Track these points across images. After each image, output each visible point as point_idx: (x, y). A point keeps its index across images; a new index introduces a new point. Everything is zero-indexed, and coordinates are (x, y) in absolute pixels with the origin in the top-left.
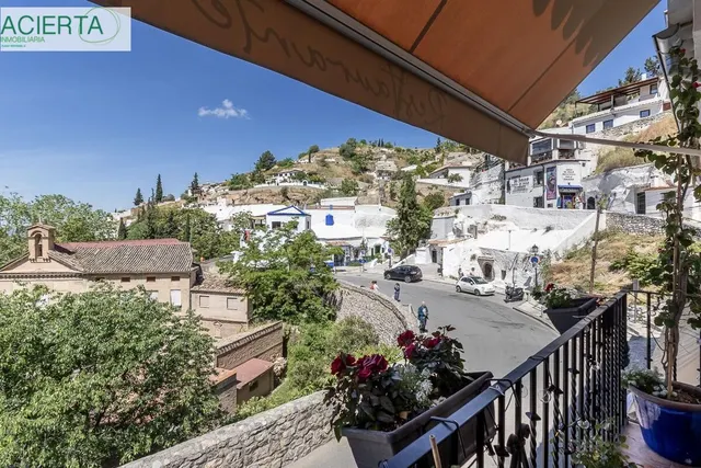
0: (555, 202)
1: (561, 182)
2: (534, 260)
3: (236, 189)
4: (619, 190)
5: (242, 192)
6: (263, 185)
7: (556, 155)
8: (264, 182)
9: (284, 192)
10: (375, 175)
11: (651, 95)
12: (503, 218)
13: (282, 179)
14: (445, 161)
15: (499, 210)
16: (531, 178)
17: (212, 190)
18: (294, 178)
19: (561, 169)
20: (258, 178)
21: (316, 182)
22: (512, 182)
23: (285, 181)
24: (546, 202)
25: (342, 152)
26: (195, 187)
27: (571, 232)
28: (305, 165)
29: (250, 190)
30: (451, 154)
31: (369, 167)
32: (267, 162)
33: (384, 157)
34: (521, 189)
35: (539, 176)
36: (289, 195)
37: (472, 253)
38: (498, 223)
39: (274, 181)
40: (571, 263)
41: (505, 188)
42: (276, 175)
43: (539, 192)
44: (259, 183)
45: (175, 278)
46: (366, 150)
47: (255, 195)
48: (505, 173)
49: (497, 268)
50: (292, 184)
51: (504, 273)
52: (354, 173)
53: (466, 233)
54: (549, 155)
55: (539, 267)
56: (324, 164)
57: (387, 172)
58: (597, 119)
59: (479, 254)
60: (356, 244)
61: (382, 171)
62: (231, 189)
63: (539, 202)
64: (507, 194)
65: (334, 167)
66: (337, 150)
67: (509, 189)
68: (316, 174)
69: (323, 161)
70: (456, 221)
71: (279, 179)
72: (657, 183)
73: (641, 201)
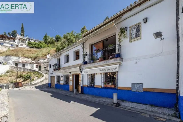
4: (10, 61)
11: (13, 42)
72: (21, 61)
73: (17, 65)
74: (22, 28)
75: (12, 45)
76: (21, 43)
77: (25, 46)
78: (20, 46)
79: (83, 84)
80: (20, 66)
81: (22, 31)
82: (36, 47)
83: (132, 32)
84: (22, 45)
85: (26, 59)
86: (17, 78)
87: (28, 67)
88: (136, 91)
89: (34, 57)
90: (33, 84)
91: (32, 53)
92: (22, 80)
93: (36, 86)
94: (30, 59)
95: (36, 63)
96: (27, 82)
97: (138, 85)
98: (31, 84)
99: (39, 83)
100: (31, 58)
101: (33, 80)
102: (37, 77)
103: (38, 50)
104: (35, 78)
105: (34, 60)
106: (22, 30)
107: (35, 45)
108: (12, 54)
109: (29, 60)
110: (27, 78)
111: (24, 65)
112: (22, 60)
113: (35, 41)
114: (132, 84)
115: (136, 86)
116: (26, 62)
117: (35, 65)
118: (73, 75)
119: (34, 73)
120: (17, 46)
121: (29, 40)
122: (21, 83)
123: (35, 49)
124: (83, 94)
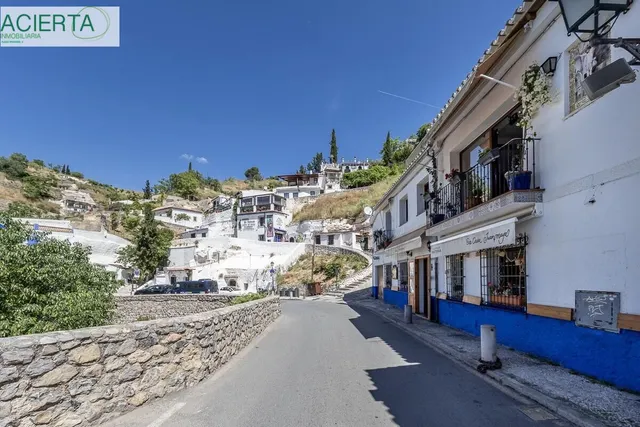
0: (272, 239)
1: (276, 226)
2: (272, 271)
4: (307, 233)
7: (272, 207)
10: (62, 205)
11: (315, 184)
12: (239, 248)
14: (164, 202)
15: (235, 242)
16: (257, 221)
19: (276, 217)
22: (242, 223)
24: (267, 239)
27: (287, 257)
30: (170, 197)
31: (51, 193)
33: (74, 186)
34: (249, 228)
35: (262, 221)
37: (219, 274)
38: (235, 251)
40: (292, 272)
41: (237, 227)
43: (262, 231)
46: (44, 173)
48: (236, 215)
49: (240, 283)
51: (246, 286)
52: (28, 197)
53: (210, 258)
54: (268, 207)
55: (275, 276)
57: (80, 203)
58: (290, 190)
59: (225, 273)
61: (73, 202)
63: (262, 238)
64: (238, 231)
67: (240, 227)
70: (197, 250)
72: (325, 231)
73: (318, 240)
74: (333, 141)
75: (312, 193)
76: (329, 183)
77: (336, 187)
78: (327, 191)
79: (437, 291)
80: (324, 243)
81: (334, 150)
82: (361, 185)
83: (578, 69)
84: (330, 187)
85: (337, 223)
86: (316, 272)
87: (340, 242)
88: (592, 326)
89: (353, 214)
90: (342, 286)
91: (351, 203)
92: (324, 277)
93: (347, 292)
94: (345, 221)
95: (358, 230)
96: (330, 282)
97: (598, 299)
98: (338, 288)
99: (355, 284)
100: (346, 218)
101: (344, 277)
102: (354, 268)
103: (365, 190)
104: (348, 272)
105: (354, 220)
106: (333, 147)
107: (358, 179)
108: (311, 214)
109: (343, 224)
110: (332, 272)
111: (331, 239)
112: (328, 226)
113: (360, 168)
114: (579, 294)
115: (593, 304)
116: (335, 231)
117: (354, 235)
118: (417, 262)
119: (348, 259)
120: (322, 192)
121: (347, 167)
122: (319, 283)
123: (357, 191)
124: (437, 322)
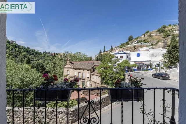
3: (121, 47)
5: (122, 48)
6: (129, 46)
8: (129, 45)
9: (135, 47)
13: (134, 43)
17: (116, 48)
18: (138, 42)
20: (127, 44)
21: (146, 43)
23: (135, 43)
25: (159, 31)
26: (112, 48)
28: (142, 38)
29: (125, 47)
32: (131, 39)
36: (136, 48)
39: (132, 44)
42: (133, 42)
44: (127, 45)
45: (88, 70)
46: (170, 28)
47: (126, 49)
50: (137, 44)
52: (163, 38)
56: (150, 36)
60: (148, 63)
62: (120, 48)
65: (154, 37)
66: (157, 30)
68: (146, 40)
69: (150, 35)
71: (133, 43)
